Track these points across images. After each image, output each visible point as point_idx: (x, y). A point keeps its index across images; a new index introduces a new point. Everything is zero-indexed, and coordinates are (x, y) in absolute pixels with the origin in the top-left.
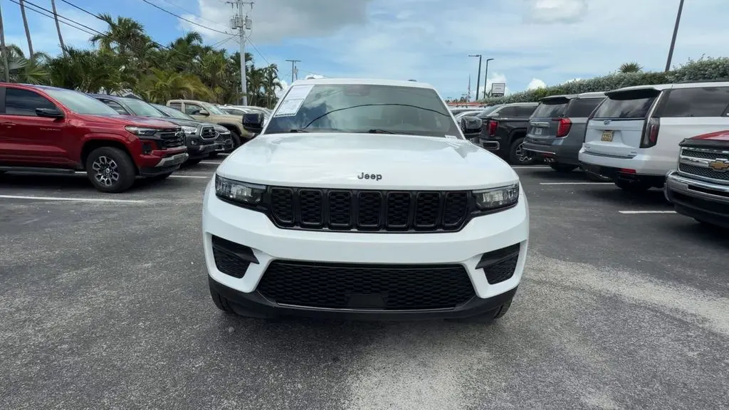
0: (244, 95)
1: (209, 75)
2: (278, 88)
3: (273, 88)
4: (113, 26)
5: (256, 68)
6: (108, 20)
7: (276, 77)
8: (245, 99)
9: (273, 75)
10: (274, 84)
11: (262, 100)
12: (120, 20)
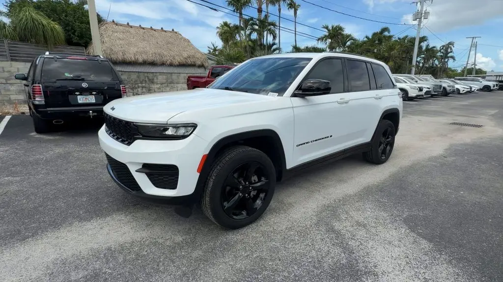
0: (413, 66)
1: (386, 54)
2: (451, 60)
3: (446, 60)
4: (329, 30)
5: (431, 46)
6: (327, 28)
7: (451, 52)
8: (414, 69)
9: (449, 50)
10: (448, 57)
11: (435, 70)
12: (332, 27)
